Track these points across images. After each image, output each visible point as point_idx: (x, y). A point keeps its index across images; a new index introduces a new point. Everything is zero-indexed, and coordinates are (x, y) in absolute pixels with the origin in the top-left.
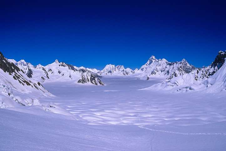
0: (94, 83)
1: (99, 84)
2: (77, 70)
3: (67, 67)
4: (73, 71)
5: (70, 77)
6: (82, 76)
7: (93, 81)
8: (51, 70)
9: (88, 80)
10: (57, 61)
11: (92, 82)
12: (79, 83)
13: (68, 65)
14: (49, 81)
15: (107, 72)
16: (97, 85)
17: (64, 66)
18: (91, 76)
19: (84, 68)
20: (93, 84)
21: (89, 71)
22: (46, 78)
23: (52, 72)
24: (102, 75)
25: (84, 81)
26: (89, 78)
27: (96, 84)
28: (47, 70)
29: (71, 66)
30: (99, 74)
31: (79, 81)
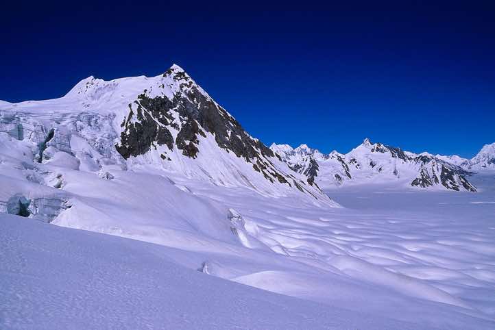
0: (451, 186)
1: (462, 188)
2: (410, 159)
3: (388, 153)
4: (402, 160)
5: (395, 173)
6: (422, 171)
7: (448, 182)
8: (354, 160)
9: (436, 180)
10: (367, 141)
11: (444, 184)
12: (415, 187)
13: (390, 149)
14: (352, 182)
15: (486, 162)
16: (458, 190)
17: (382, 151)
18: (443, 170)
19: (429, 155)
20: (448, 187)
21: (438, 160)
22: (346, 178)
23: (356, 164)
24: (474, 169)
25: (427, 182)
26: (438, 175)
27: (456, 188)
28: (347, 161)
29: (397, 150)
30: (465, 168)
31: (415, 183)
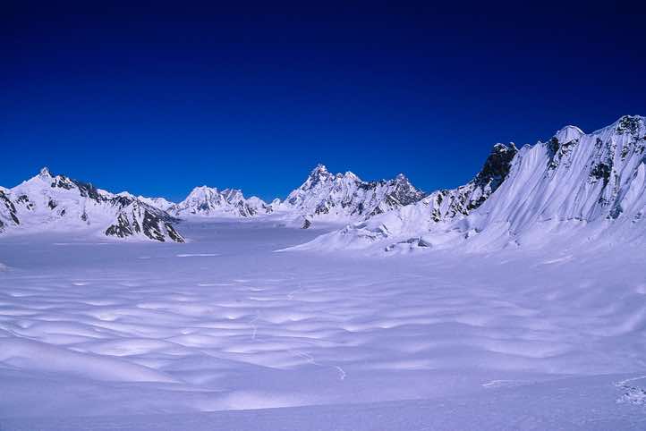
0: (155, 235)
1: (168, 239)
2: (105, 200)
3: (76, 191)
4: (94, 201)
5: (84, 217)
6: (120, 217)
7: (152, 231)
8: (25, 197)
9: (138, 229)
10: (45, 171)
11: (147, 233)
12: (110, 236)
13: (80, 185)
14: (20, 229)
15: (195, 208)
16: (164, 241)
17: (67, 187)
18: (146, 215)
19: (130, 196)
20: (152, 237)
21: (140, 203)
22: (10, 223)
23: (28, 203)
24: (183, 215)
25: (126, 231)
26: (140, 221)
27: (161, 238)
28: (13, 198)
29: (88, 188)
30: (172, 214)
31: (110, 231)
